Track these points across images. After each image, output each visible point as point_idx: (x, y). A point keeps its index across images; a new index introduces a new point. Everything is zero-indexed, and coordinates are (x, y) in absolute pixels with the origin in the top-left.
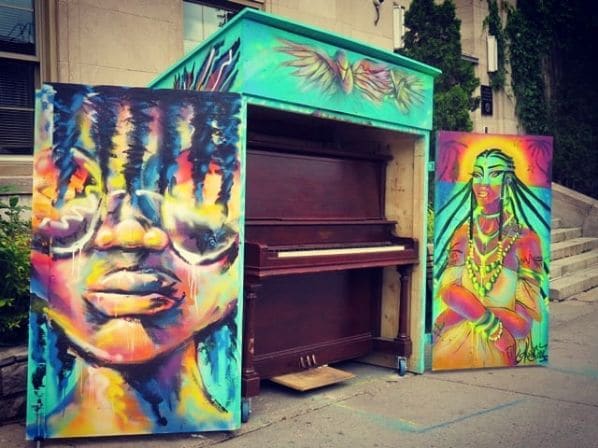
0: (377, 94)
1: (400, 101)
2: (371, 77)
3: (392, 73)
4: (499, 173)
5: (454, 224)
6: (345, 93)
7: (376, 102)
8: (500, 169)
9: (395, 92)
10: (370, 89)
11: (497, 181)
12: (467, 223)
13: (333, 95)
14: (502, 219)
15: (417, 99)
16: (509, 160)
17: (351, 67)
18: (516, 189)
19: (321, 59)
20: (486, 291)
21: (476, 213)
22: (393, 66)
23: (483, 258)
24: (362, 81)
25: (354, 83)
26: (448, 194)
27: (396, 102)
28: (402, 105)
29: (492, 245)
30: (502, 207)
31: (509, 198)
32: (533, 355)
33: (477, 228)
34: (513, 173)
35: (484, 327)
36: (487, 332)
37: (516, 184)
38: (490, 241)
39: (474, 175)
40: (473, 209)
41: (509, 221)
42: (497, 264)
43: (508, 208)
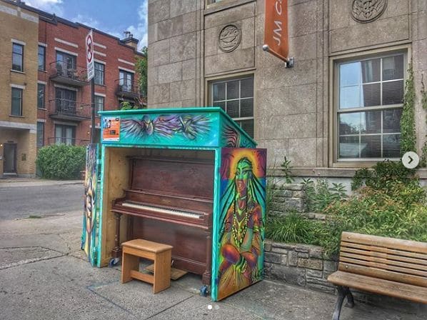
0: (169, 132)
1: (188, 132)
2: (165, 124)
3: (181, 118)
4: (246, 171)
5: (228, 205)
6: (148, 135)
7: (168, 136)
8: (247, 169)
9: (183, 129)
10: (165, 130)
11: (245, 176)
12: (233, 204)
13: (142, 137)
14: (247, 199)
15: (202, 129)
16: (250, 163)
17: (152, 121)
18: (253, 181)
19: (135, 122)
20: (240, 244)
21: (237, 197)
22: (181, 114)
23: (239, 224)
24: (159, 127)
25: (154, 128)
26: (226, 187)
27: (184, 134)
29: (243, 215)
30: (247, 191)
31: (250, 186)
32: (258, 275)
33: (237, 206)
34: (252, 171)
35: (240, 266)
36: (241, 268)
37: (253, 178)
38: (242, 213)
39: (236, 174)
40: (236, 195)
41: (250, 200)
42: (245, 227)
43: (250, 192)
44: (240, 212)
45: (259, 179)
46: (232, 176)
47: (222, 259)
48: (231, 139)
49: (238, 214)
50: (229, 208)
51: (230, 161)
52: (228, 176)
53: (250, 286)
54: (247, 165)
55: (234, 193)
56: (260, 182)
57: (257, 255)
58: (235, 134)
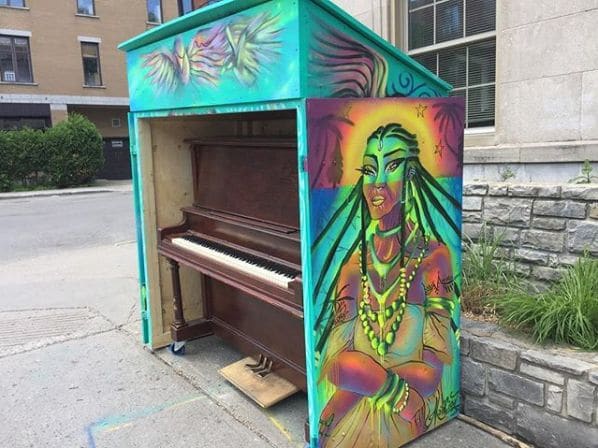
0: (213, 71)
1: (242, 67)
2: (205, 52)
3: (228, 31)
4: (398, 162)
6: (183, 85)
7: (213, 83)
8: (401, 155)
9: (234, 57)
10: (205, 68)
11: (396, 175)
12: (358, 251)
14: (404, 234)
16: (410, 140)
17: (187, 50)
18: (421, 185)
19: (165, 56)
20: (387, 346)
21: (371, 230)
22: (230, 19)
23: (382, 299)
24: (197, 63)
25: (191, 68)
27: (236, 71)
28: (245, 72)
29: (392, 276)
30: (403, 215)
31: (412, 200)
32: (444, 410)
33: (372, 254)
34: (417, 159)
35: (387, 398)
36: (391, 403)
37: (421, 177)
38: (389, 271)
39: (364, 170)
40: (364, 227)
41: (412, 234)
42: (399, 302)
43: (411, 216)
44: (381, 270)
45: (439, 180)
46: (351, 176)
47: (330, 391)
48: (350, 75)
49: (375, 277)
50: (345, 261)
51: (339, 137)
52: (336, 177)
53: (420, 437)
54: (398, 144)
55: (358, 222)
56: (445, 186)
57: (440, 364)
58: (363, 60)
